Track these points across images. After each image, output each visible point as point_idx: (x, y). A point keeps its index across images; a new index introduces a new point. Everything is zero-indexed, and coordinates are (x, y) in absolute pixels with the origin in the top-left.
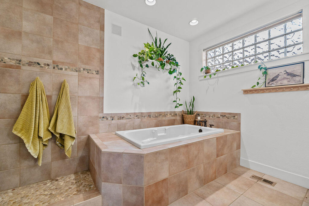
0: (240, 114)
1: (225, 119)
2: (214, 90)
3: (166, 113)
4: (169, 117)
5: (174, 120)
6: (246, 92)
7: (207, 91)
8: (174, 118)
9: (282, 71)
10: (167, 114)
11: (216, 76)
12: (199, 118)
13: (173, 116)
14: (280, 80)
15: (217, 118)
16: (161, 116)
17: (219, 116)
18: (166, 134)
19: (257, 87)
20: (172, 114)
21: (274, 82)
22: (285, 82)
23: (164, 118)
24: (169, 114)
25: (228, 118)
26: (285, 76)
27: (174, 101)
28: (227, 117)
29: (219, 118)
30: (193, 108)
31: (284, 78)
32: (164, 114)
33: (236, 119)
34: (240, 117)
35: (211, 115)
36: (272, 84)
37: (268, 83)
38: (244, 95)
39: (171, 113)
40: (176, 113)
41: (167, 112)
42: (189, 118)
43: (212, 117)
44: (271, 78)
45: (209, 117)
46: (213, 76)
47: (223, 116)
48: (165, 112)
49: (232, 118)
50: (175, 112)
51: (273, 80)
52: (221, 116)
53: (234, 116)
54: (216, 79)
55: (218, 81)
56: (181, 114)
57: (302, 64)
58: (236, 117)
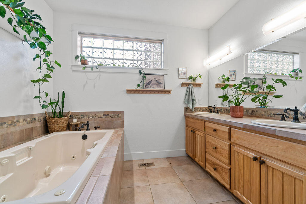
0: (124, 112)
1: (109, 119)
2: (94, 87)
3: (16, 119)
4: (23, 125)
5: (32, 129)
6: (129, 91)
7: (84, 86)
8: (30, 126)
9: (154, 79)
10: (18, 121)
11: (98, 70)
12: (75, 121)
13: (29, 123)
14: (153, 85)
15: (99, 118)
16: (6, 125)
17: (102, 115)
18: (31, 158)
19: (138, 89)
20: (28, 119)
21: (149, 86)
22: (155, 87)
23: (12, 129)
24: (21, 120)
25: (112, 117)
26: (155, 82)
27: (36, 97)
28: (110, 116)
29: (102, 117)
30: (63, 107)
31: (155, 84)
32: (13, 121)
33: (120, 117)
34: (124, 115)
35: (91, 115)
36: (148, 87)
37: (146, 86)
38: (126, 94)
39: (25, 118)
40: (35, 116)
41: (18, 116)
42: (61, 122)
43: (93, 117)
44: (147, 82)
45: (89, 118)
46: (95, 70)
47: (106, 115)
48: (13, 117)
49: (116, 117)
50: (32, 115)
51: (148, 84)
52: (104, 115)
53: (118, 115)
54: (98, 74)
55: (100, 76)
56: (42, 118)
57: (163, 76)
58: (120, 115)
